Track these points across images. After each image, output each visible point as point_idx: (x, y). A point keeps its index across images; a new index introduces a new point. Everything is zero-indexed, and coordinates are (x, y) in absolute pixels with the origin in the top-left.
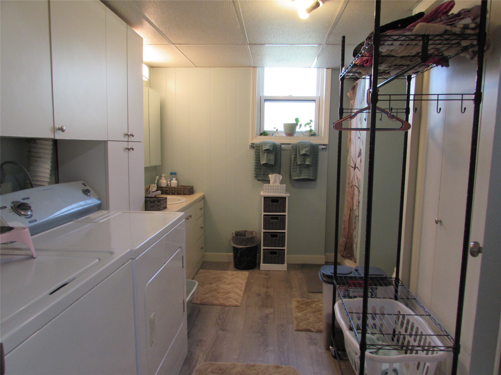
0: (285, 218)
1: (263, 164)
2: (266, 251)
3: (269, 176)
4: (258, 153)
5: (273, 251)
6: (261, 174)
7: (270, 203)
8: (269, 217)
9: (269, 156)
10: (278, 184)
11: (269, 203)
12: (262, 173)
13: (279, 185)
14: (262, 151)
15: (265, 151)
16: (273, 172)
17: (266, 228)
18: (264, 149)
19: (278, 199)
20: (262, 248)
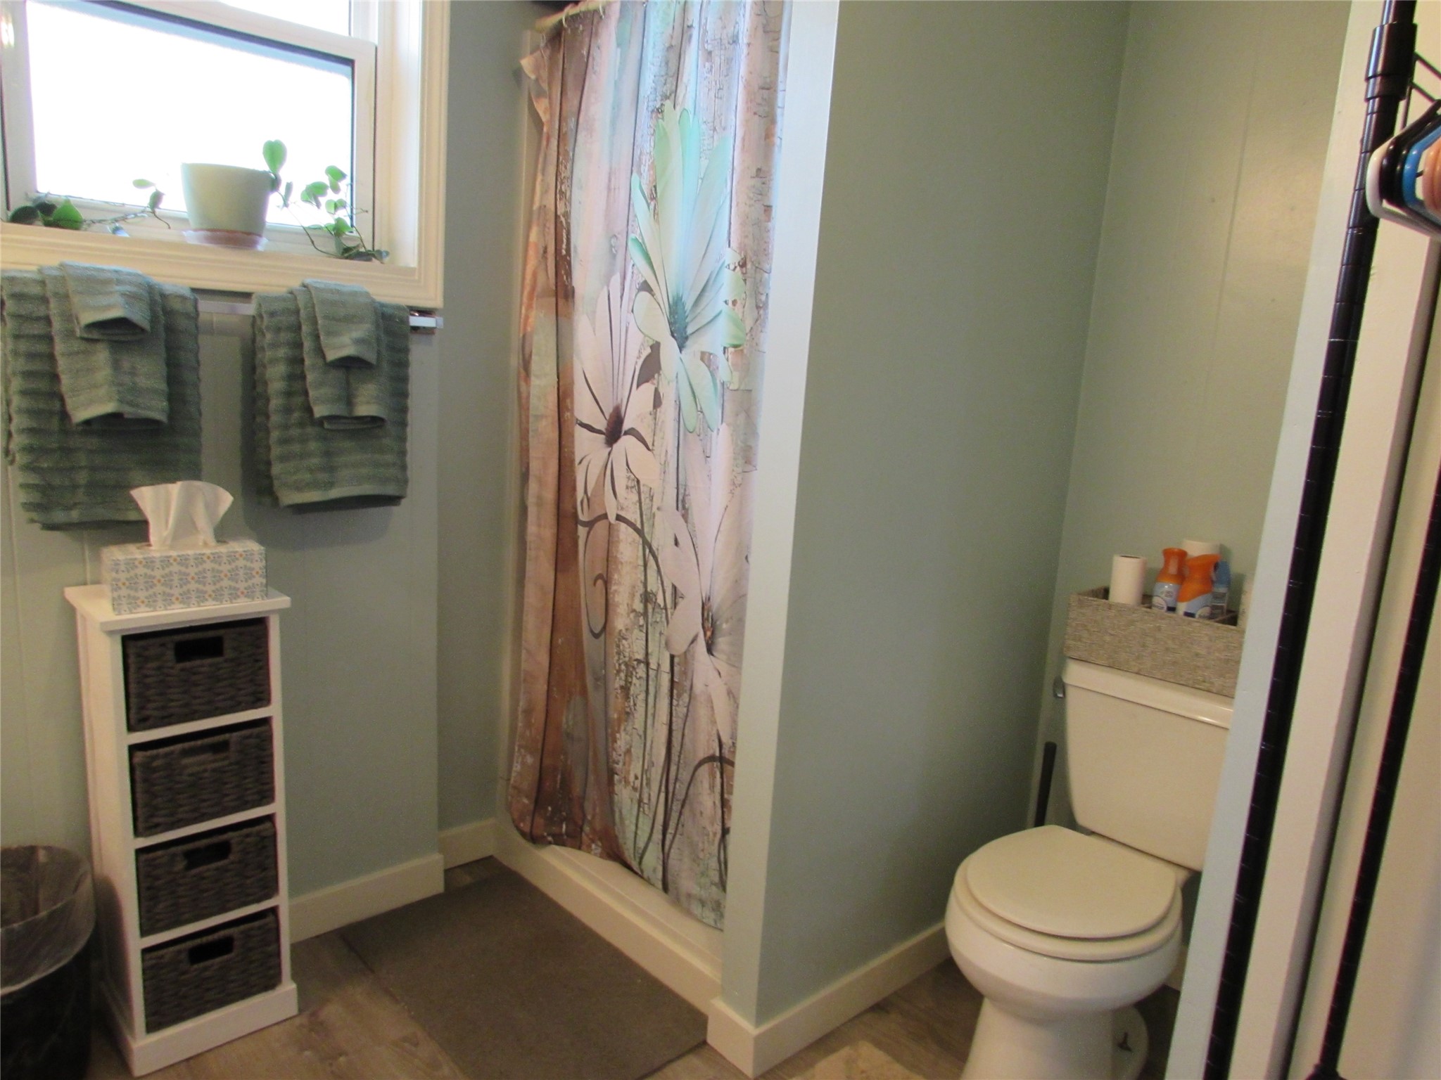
0: (269, 739)
1: (88, 422)
2: (162, 957)
3: (135, 493)
4: (41, 348)
5: (210, 938)
6: (75, 487)
7: (172, 668)
8: (166, 755)
9: (126, 365)
10: (206, 544)
11: (159, 668)
12: (82, 478)
13: (214, 548)
14: (69, 334)
15: (95, 335)
16: (163, 470)
17: (157, 825)
18: (88, 317)
19: (221, 632)
20: (135, 943)
